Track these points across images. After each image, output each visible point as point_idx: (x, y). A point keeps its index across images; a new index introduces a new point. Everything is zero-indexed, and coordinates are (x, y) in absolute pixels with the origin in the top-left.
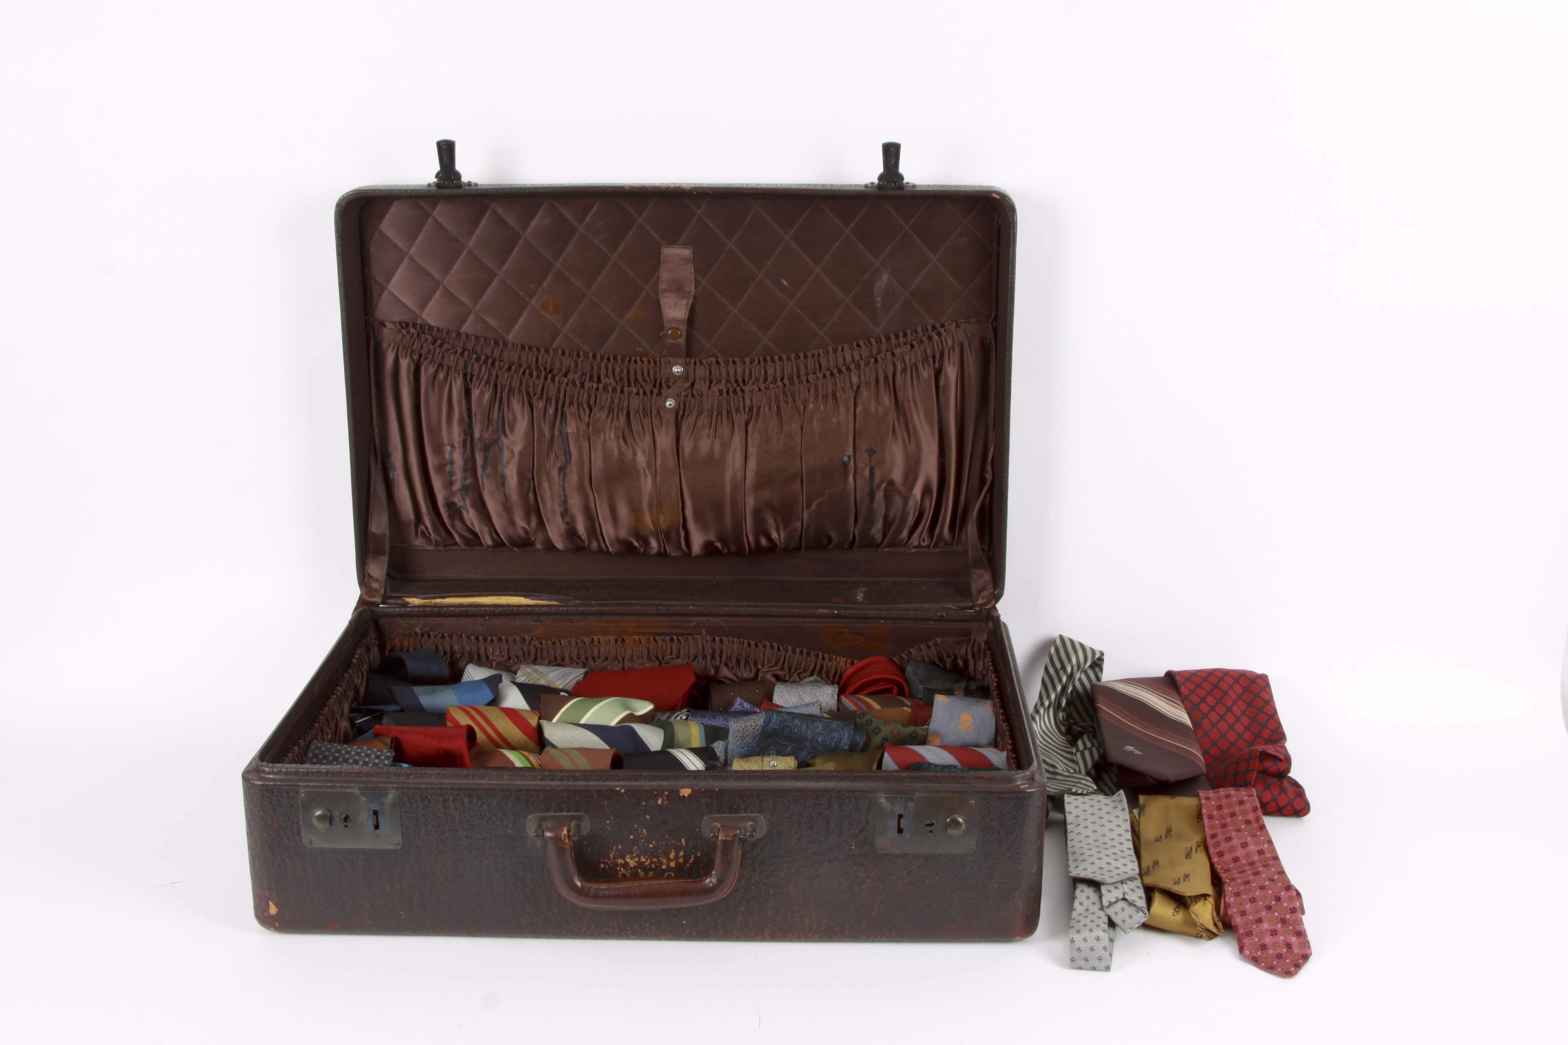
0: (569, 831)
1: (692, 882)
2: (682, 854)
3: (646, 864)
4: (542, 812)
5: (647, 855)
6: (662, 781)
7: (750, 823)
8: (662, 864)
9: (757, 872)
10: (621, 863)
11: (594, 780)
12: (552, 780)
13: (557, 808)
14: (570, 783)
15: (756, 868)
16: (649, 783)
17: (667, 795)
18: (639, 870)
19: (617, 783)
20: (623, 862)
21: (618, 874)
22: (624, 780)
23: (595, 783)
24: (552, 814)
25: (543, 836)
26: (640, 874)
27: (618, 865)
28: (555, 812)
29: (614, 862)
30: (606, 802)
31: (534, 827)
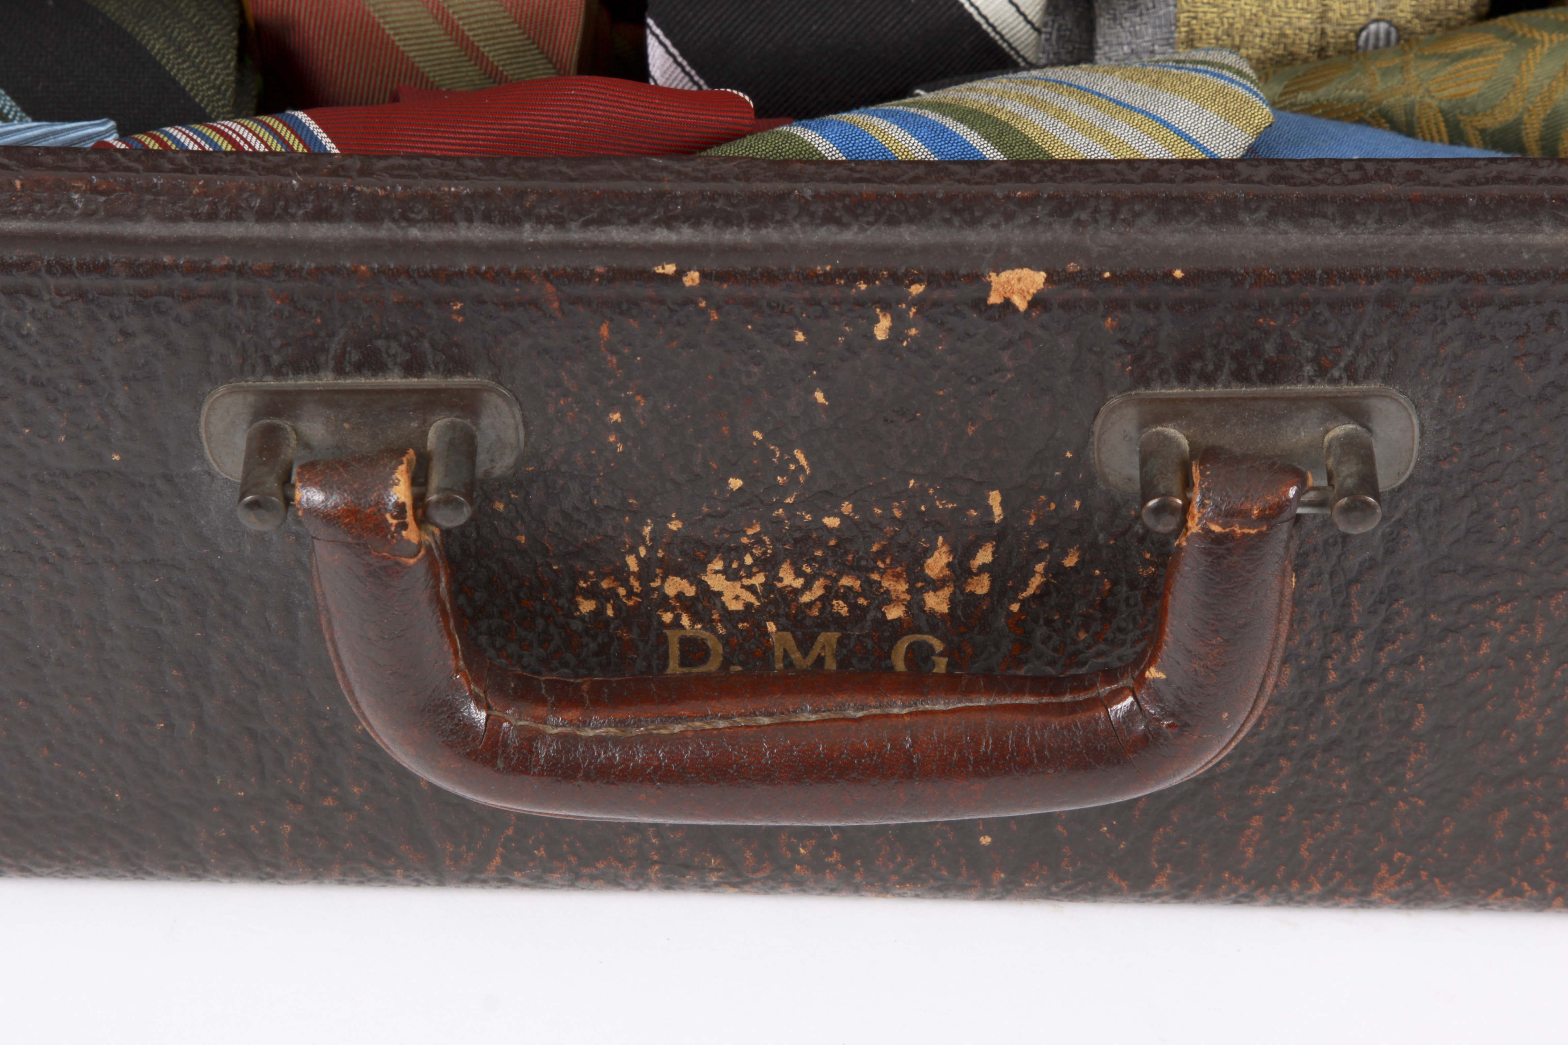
0: (419, 480)
1: (1043, 709)
2: (984, 556)
3: (806, 598)
4: (278, 373)
5: (812, 560)
6: (893, 222)
7: (1341, 429)
8: (888, 599)
9: (1360, 636)
10: (680, 596)
11: (541, 221)
12: (320, 215)
13: (355, 356)
14: (415, 233)
15: (1356, 620)
16: (824, 234)
17: (919, 302)
18: (771, 627)
19: (661, 235)
20: (690, 591)
21: (663, 640)
22: (695, 219)
23: (547, 235)
24: (327, 380)
25: (288, 500)
26: (773, 639)
27: (664, 602)
28: (340, 371)
29: (647, 592)
30: (604, 331)
31: (240, 441)
